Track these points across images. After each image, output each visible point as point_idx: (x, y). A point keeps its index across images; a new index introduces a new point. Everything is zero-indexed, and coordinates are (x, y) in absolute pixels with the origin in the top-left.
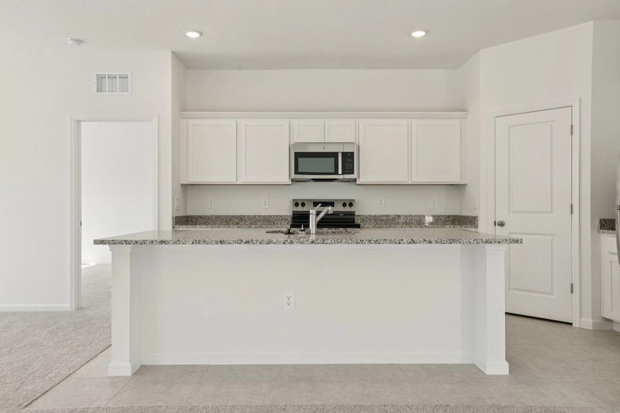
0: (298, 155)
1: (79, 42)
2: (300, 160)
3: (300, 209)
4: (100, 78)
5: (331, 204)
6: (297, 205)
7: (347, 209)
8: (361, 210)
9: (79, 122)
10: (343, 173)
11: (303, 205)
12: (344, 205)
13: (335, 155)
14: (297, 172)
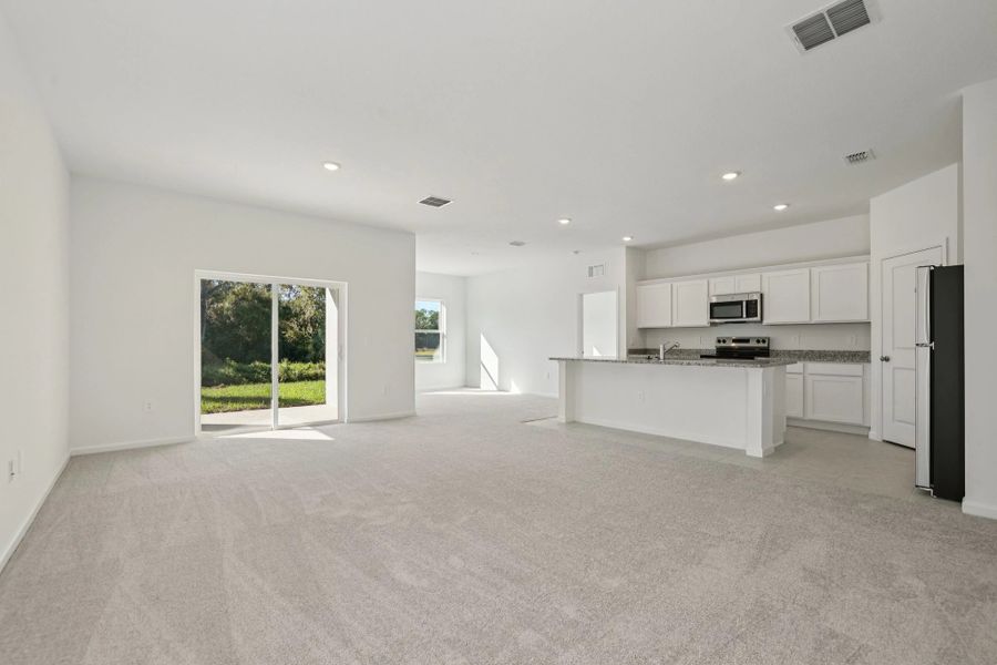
0: (713, 306)
1: (576, 252)
2: (716, 308)
3: (722, 344)
4: (591, 269)
5: (747, 341)
6: (719, 341)
7: (761, 345)
8: (774, 346)
9: (581, 295)
10: (747, 316)
11: (724, 341)
12: (758, 341)
13: (741, 303)
14: (712, 317)
